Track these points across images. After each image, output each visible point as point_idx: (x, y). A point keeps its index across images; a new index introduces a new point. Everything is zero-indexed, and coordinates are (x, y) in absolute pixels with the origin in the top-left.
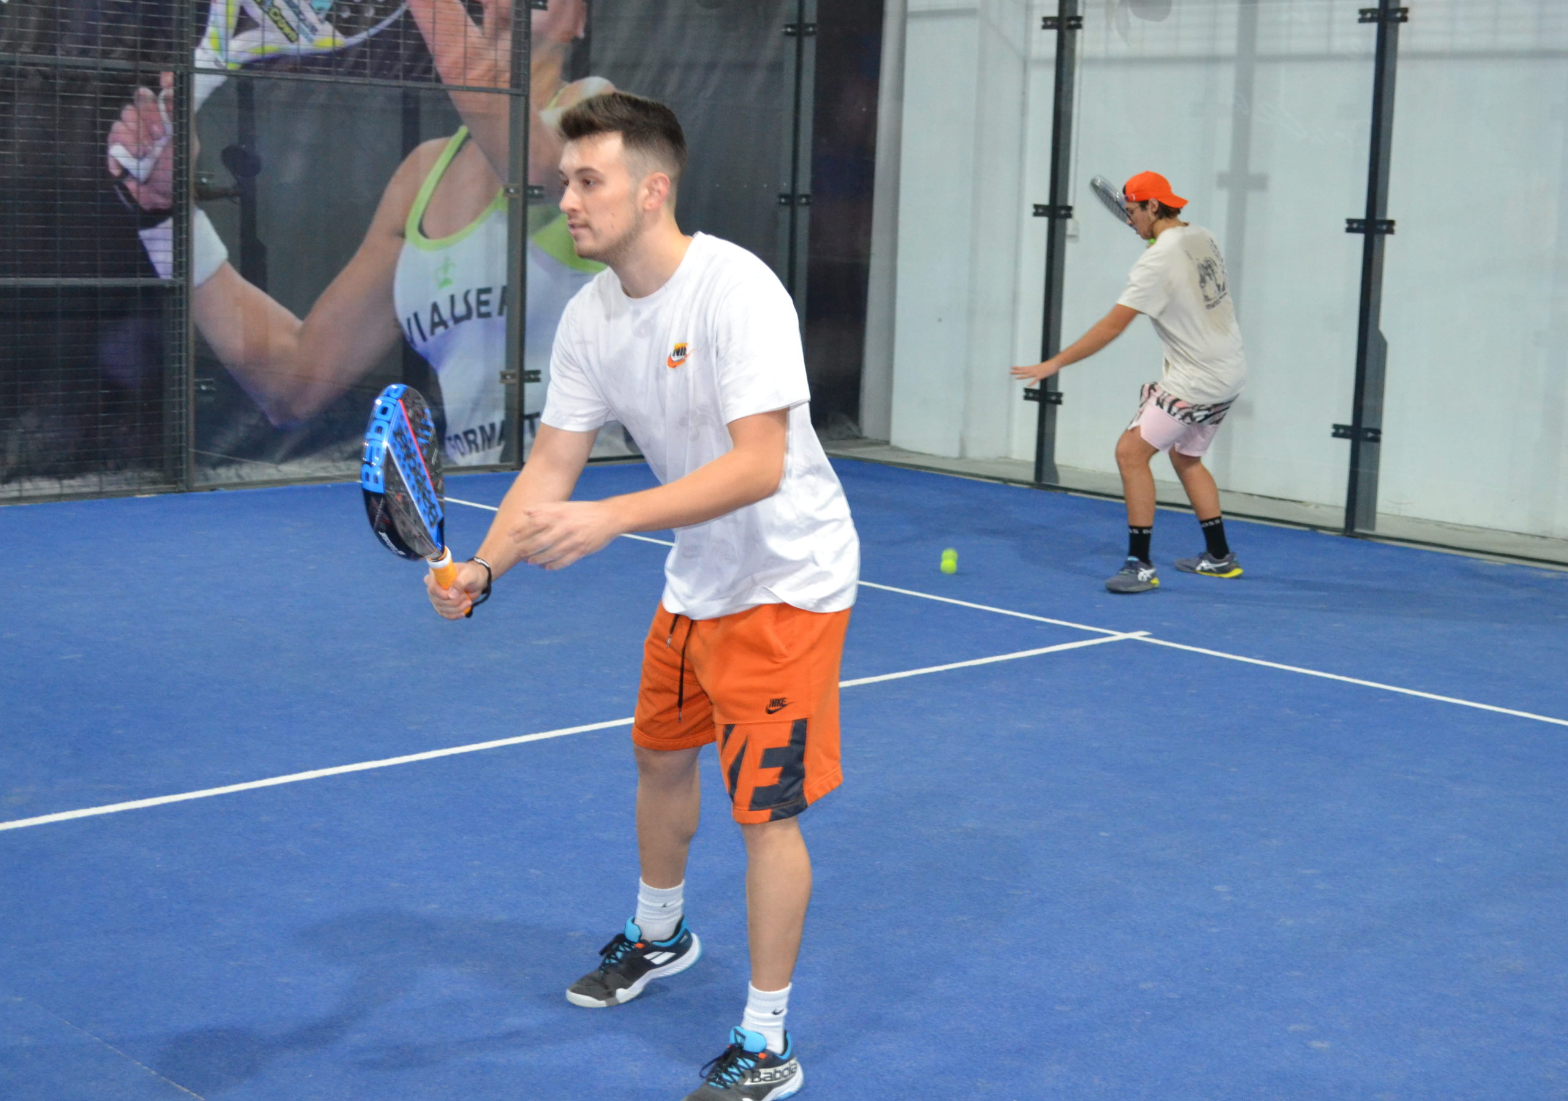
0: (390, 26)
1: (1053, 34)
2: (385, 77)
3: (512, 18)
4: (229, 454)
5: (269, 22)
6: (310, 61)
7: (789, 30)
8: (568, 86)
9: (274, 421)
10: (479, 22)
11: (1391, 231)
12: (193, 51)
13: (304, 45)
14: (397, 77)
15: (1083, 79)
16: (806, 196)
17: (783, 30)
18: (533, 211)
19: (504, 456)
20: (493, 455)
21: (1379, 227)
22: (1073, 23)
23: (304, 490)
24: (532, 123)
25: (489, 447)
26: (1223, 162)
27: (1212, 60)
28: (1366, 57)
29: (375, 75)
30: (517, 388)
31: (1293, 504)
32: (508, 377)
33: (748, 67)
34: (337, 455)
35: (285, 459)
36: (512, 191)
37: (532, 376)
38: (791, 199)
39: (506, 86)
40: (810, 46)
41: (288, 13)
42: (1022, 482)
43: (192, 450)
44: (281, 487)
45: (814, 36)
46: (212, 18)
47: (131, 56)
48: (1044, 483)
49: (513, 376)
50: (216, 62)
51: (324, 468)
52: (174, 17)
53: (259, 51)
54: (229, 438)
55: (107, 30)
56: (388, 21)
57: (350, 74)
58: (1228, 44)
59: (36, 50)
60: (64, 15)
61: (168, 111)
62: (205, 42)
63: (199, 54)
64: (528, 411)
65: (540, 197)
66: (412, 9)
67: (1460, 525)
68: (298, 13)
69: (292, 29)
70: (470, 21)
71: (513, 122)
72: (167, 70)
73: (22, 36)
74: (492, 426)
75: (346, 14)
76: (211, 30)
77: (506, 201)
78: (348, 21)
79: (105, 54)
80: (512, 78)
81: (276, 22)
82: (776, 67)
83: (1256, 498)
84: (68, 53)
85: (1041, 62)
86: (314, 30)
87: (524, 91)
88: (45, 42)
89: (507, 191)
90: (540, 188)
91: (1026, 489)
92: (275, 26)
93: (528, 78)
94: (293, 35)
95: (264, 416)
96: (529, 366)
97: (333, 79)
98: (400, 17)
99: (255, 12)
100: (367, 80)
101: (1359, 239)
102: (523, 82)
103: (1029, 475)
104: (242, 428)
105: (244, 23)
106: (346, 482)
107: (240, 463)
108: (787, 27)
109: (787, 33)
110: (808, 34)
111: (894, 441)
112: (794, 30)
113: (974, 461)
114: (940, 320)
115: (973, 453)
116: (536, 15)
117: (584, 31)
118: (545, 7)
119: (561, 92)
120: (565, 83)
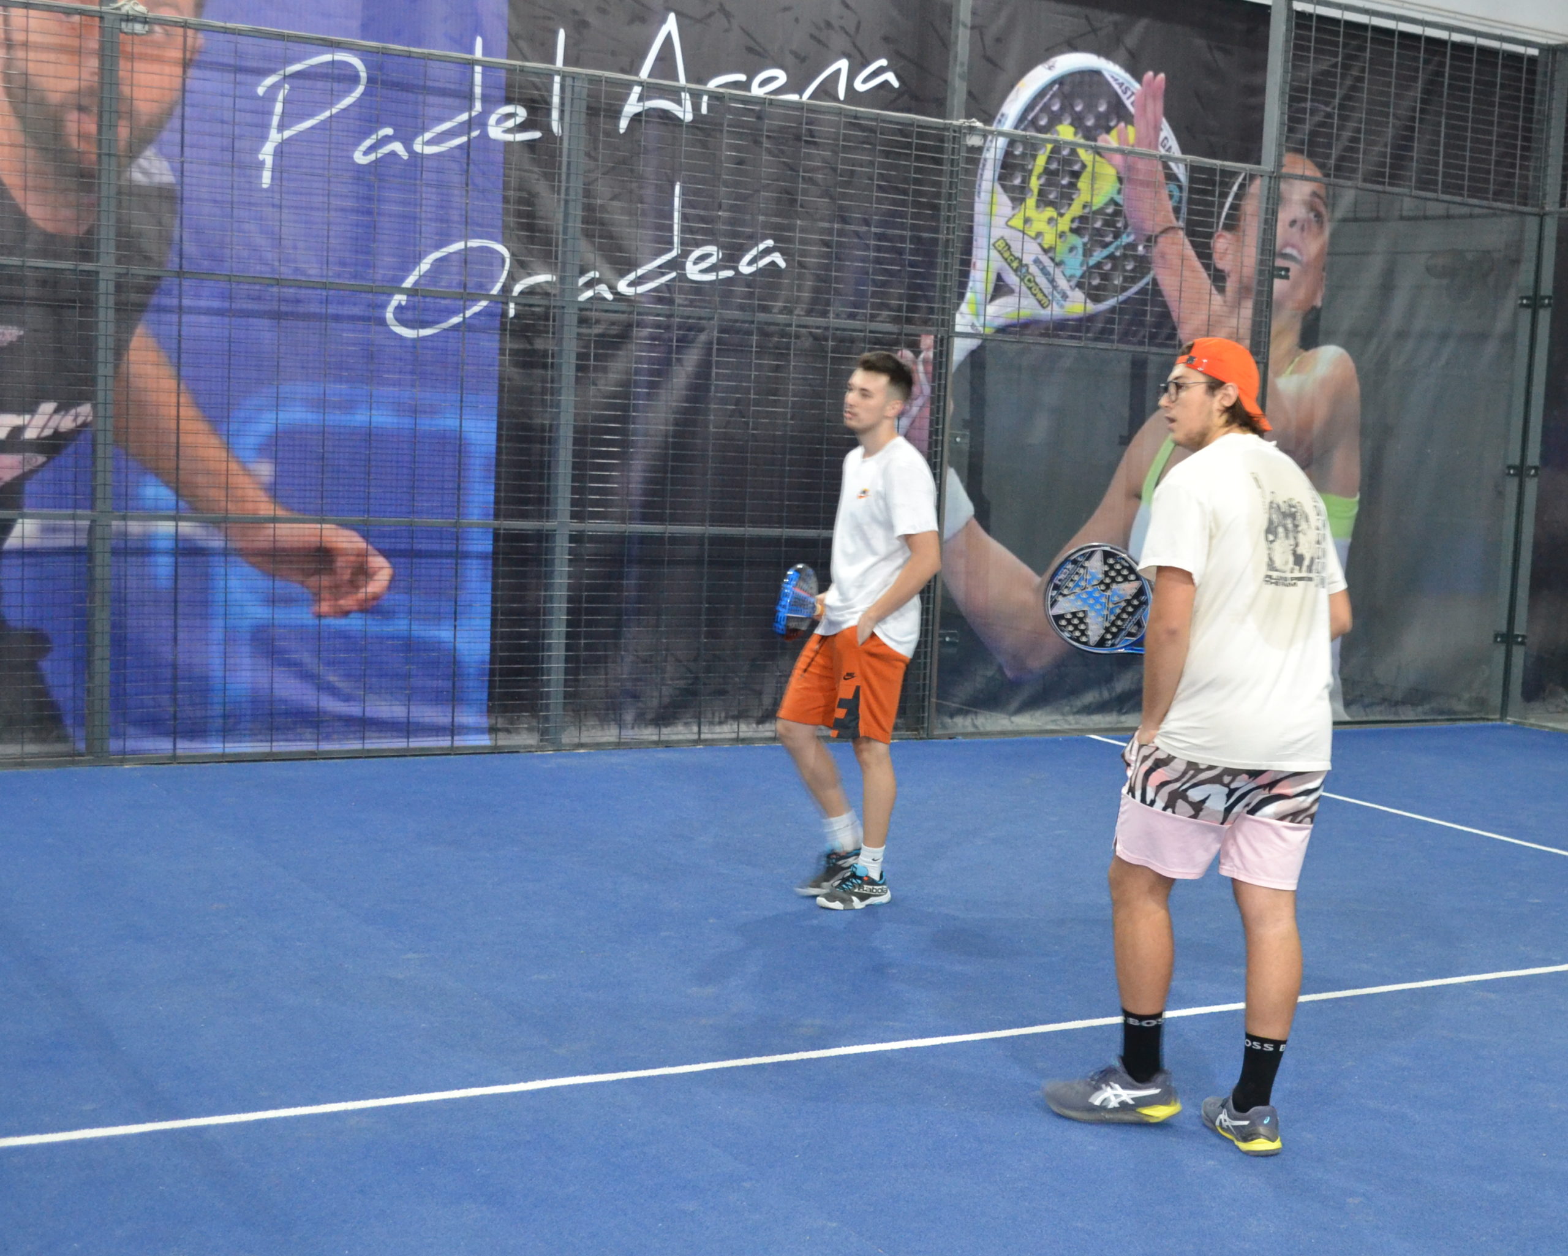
0: (1136, 293)
2: (1128, 342)
3: (1254, 285)
4: (968, 705)
5: (1024, 288)
6: (1061, 326)
7: (1525, 302)
8: (1305, 354)
9: (1009, 674)
10: (1221, 290)
12: (954, 315)
13: (1056, 311)
14: (1142, 343)
16: (1536, 468)
17: (1520, 302)
23: (1037, 742)
24: (1269, 390)
29: (1120, 341)
33: (1482, 337)
34: (1067, 709)
35: (1019, 710)
38: (1520, 471)
40: (1545, 317)
41: (1042, 281)
43: (934, 700)
44: (1015, 738)
45: (1550, 309)
46: (970, 284)
47: (896, 320)
50: (973, 326)
51: (1053, 721)
52: (938, 283)
53: (1015, 315)
54: (965, 690)
55: (874, 294)
56: (1135, 288)
57: (1096, 339)
59: (809, 312)
60: (837, 280)
61: (926, 373)
62: (964, 307)
63: (958, 318)
66: (1159, 278)
68: (1052, 281)
69: (1045, 295)
70: (1214, 291)
72: (928, 333)
73: (798, 300)
75: (1096, 282)
76: (969, 295)
78: (1097, 288)
79: (873, 318)
80: (1252, 344)
81: (1030, 288)
82: (1509, 338)
84: (837, 316)
86: (1065, 296)
88: (818, 305)
92: (1029, 292)
93: (1268, 342)
94: (1044, 301)
95: (1000, 669)
97: (1082, 344)
98: (1148, 284)
99: (1012, 279)
100: (1115, 346)
104: (979, 679)
105: (1000, 289)
106: (1075, 735)
107: (976, 713)
108: (1522, 298)
109: (1522, 305)
110: (1543, 306)
112: (1529, 302)
116: (1278, 284)
117: (1323, 300)
118: (1286, 277)
119: (1297, 359)
120: (1301, 351)
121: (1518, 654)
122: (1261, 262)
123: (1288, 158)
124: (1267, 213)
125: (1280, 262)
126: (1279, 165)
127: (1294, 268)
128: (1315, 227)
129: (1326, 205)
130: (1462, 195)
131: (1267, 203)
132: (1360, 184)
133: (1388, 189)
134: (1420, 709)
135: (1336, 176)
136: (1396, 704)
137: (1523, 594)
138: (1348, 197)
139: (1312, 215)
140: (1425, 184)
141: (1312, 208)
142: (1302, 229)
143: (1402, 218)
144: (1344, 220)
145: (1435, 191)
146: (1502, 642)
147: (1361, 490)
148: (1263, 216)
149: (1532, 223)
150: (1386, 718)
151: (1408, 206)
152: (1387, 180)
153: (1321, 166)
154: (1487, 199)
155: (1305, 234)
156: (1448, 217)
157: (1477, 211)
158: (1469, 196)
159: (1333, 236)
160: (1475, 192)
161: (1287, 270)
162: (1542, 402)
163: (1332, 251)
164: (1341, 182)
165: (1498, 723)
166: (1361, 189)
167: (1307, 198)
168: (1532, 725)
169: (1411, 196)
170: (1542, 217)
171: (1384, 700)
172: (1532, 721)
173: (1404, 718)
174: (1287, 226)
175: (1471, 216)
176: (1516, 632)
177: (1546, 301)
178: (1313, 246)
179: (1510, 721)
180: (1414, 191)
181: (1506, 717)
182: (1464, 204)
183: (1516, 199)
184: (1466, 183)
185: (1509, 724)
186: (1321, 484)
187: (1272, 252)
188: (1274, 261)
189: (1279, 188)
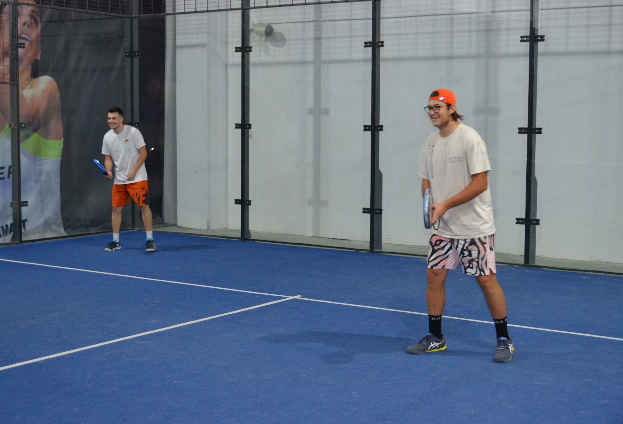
1: (240, 54)
3: (9, 50)
7: (127, 54)
8: (34, 80)
11: (382, 130)
15: (253, 72)
16: (138, 123)
17: (125, 54)
18: (22, 133)
19: (13, 239)
20: (8, 239)
21: (377, 128)
22: (248, 49)
24: (20, 96)
25: (6, 235)
26: (310, 104)
27: (304, 63)
28: (365, 60)
30: (18, 209)
31: (347, 241)
32: (14, 205)
33: (110, 69)
36: (13, 125)
37: (24, 204)
39: (8, 81)
40: (136, 61)
42: (236, 238)
45: (138, 57)
48: (245, 238)
49: (16, 204)
58: (310, 57)
64: (23, 219)
65: (25, 127)
67: (413, 246)
71: (12, 96)
74: (7, 226)
77: (10, 129)
80: (11, 77)
82: (122, 69)
83: (331, 239)
85: (234, 65)
89: (10, 125)
90: (25, 124)
91: (238, 241)
93: (18, 77)
96: (23, 200)
101: (369, 133)
102: (16, 79)
103: (239, 235)
108: (126, 53)
109: (126, 56)
110: (135, 56)
111: (179, 224)
112: (129, 54)
113: (214, 231)
114: (196, 173)
115: (213, 227)
116: (20, 50)
117: (40, 56)
118: (24, 47)
119: (31, 82)
120: (33, 79)
122: (12, 41)
124: (13, 20)
125: (20, 41)
127: (27, 44)
128: (34, 26)
130: (97, 10)
131: (13, 16)
132: (53, 6)
133: (65, 8)
134: (97, 228)
135: (42, 4)
136: (87, 227)
138: (47, 13)
139: (33, 20)
140: (81, 6)
141: (32, 17)
142: (29, 26)
143: (71, 20)
144: (47, 22)
145: (86, 9)
147: (64, 137)
148: (11, 21)
149: (128, 21)
150: (83, 233)
151: (73, 15)
152: (64, 4)
154: (108, 12)
155: (30, 29)
156: (92, 19)
157: (104, 17)
158: (100, 11)
159: (43, 29)
160: (103, 9)
161: (24, 44)
162: (138, 96)
163: (43, 35)
164: (44, 6)
165: (132, 231)
166: (54, 9)
167: (29, 13)
169: (76, 11)
170: (132, 18)
171: (81, 226)
173: (90, 232)
174: (22, 25)
175: (101, 19)
177: (136, 54)
178: (34, 33)
179: (135, 230)
180: (76, 9)
181: (134, 228)
182: (98, 14)
183: (120, 12)
184: (99, 5)
185: (136, 230)
186: (46, 135)
187: (17, 37)
188: (18, 41)
189: (17, 9)
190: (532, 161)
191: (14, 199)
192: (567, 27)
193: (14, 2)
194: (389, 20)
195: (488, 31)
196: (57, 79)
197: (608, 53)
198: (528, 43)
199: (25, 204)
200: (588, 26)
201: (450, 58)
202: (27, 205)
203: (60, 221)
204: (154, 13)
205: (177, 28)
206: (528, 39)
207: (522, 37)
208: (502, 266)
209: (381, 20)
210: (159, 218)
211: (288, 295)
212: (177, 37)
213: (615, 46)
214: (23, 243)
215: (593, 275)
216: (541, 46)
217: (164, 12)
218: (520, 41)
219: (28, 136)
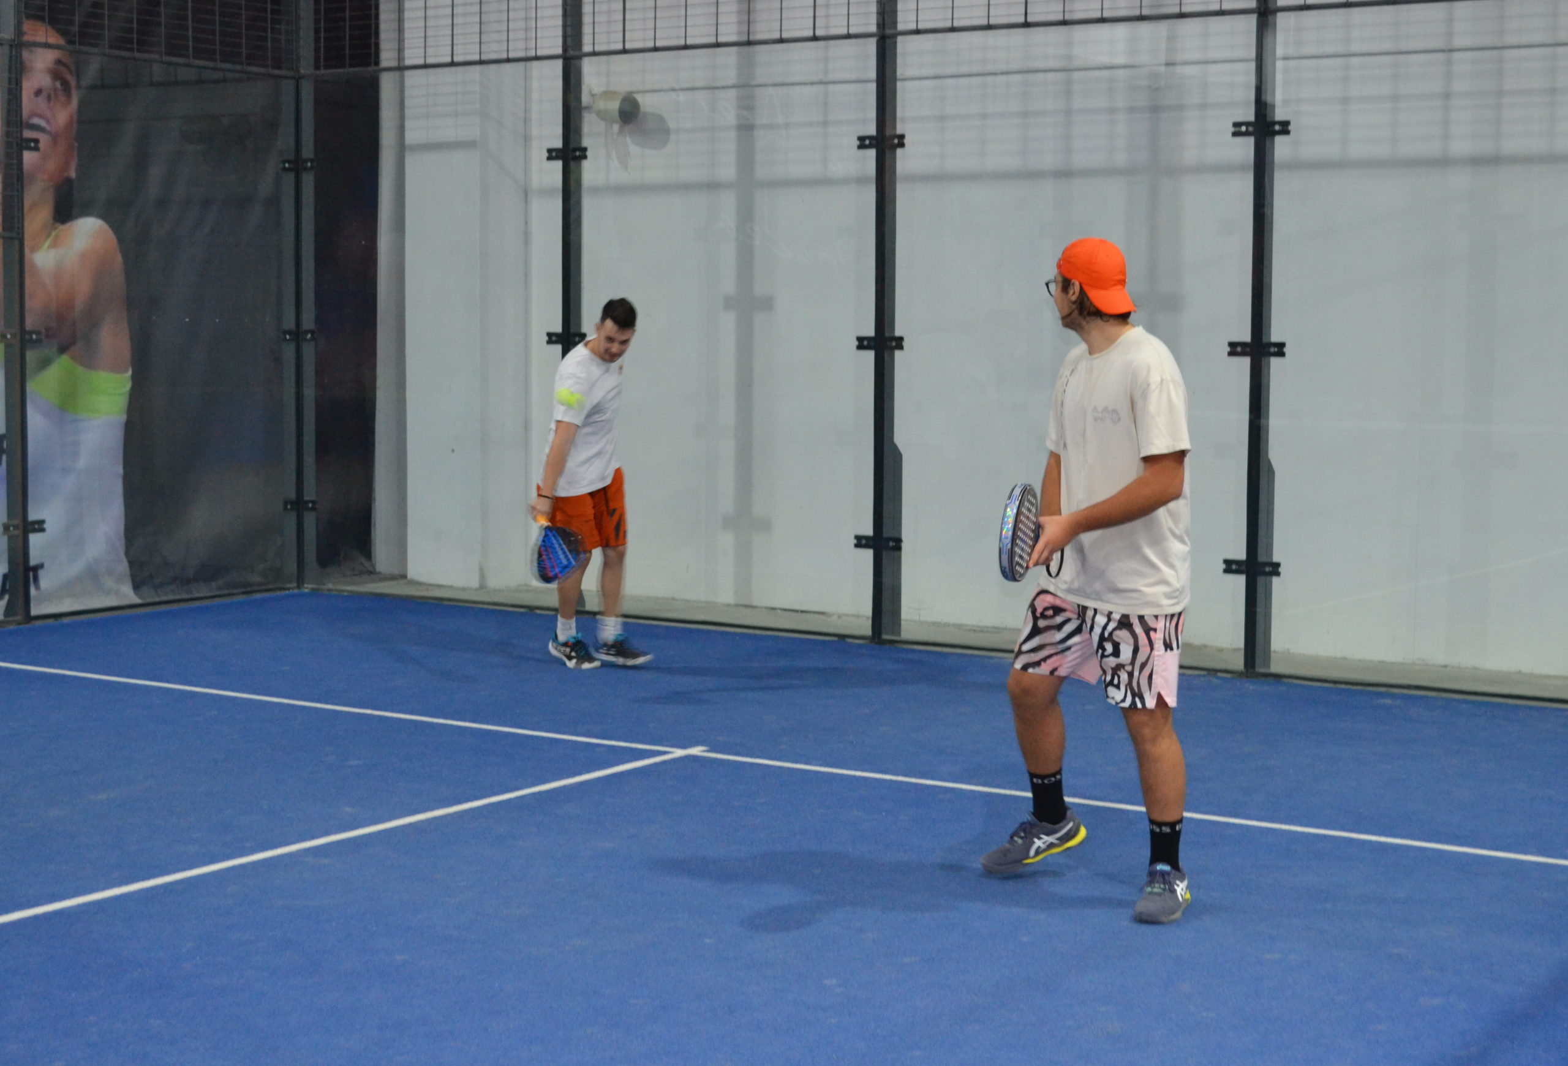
1: (558, 165)
8: (62, 227)
11: (900, 347)
15: (590, 209)
16: (312, 332)
17: (282, 166)
18: (31, 356)
19: (9, 610)
21: (889, 343)
22: (578, 153)
24: (26, 266)
26: (728, 285)
27: (712, 186)
28: (860, 181)
30: (21, 539)
31: (816, 616)
32: (11, 528)
33: (246, 202)
36: (9, 336)
37: (36, 526)
38: (297, 335)
40: (309, 181)
42: (548, 609)
45: (313, 171)
49: (16, 527)
58: (728, 171)
64: (33, 562)
65: (39, 341)
67: (977, 626)
71: (7, 265)
80: (5, 221)
82: (273, 201)
83: (779, 611)
85: (545, 192)
87: (19, 234)
90: (38, 333)
93: (21, 220)
96: (32, 516)
101: (870, 355)
108: (284, 162)
109: (284, 169)
110: (306, 169)
111: (411, 574)
112: (292, 166)
113: (495, 590)
114: (453, 451)
115: (493, 582)
116: (28, 156)
117: (77, 173)
118: (36, 149)
119: (54, 233)
120: (58, 224)
121: (310, 519)
122: (8, 134)
123: (27, 25)
124: (10, 83)
125: (28, 134)
126: (19, 32)
127: (44, 139)
128: (62, 98)
129: (71, 73)
130: (214, 60)
131: (10, 72)
132: (107, 51)
133: (137, 55)
134: (214, 584)
135: (80, 43)
136: (188, 582)
137: (309, 459)
138: (94, 66)
139: (58, 84)
140: (175, 49)
141: (56, 75)
142: (49, 98)
143: (152, 84)
144: (92, 88)
145: (187, 57)
146: (292, 509)
147: (133, 365)
148: (6, 86)
149: (288, 86)
150: (178, 597)
151: (157, 71)
152: (135, 46)
153: (63, 33)
154: (241, 63)
155: (52, 103)
156: (200, 82)
157: (229, 75)
158: (222, 61)
159: (81, 105)
160: (227, 57)
161: (36, 141)
162: (312, 265)
164: (87, 49)
165: (296, 591)
166: (110, 56)
167: (50, 66)
168: (329, 590)
169: (161, 62)
170: (298, 80)
171: (175, 579)
172: (330, 586)
173: (197, 595)
174: (32, 96)
175: (224, 80)
176: (306, 498)
177: (309, 164)
178: (63, 115)
179: (307, 588)
180: (164, 58)
181: (303, 584)
182: (214, 69)
183: (269, 62)
184: (218, 47)
185: (306, 591)
186: (89, 360)
187: (19, 123)
188: (21, 134)
189: (21, 55)
190: (1263, 421)
191: (10, 515)
192: (1345, 100)
193: (14, 41)
194: (918, 83)
195: (1155, 109)
196: (116, 226)
197: (1443, 162)
198: (1251, 140)
199: (39, 526)
200: (1395, 98)
201: (1065, 174)
202: (42, 530)
203: (123, 566)
204: (351, 66)
205: (407, 102)
206: (1251, 129)
207: (1236, 125)
208: (1191, 675)
209: (899, 84)
210: (363, 560)
211: (672, 746)
212: (408, 124)
213: (1460, 147)
214: (33, 622)
215: (1410, 697)
216: (1281, 147)
217: (377, 63)
218: (1231, 134)
219: (45, 363)
